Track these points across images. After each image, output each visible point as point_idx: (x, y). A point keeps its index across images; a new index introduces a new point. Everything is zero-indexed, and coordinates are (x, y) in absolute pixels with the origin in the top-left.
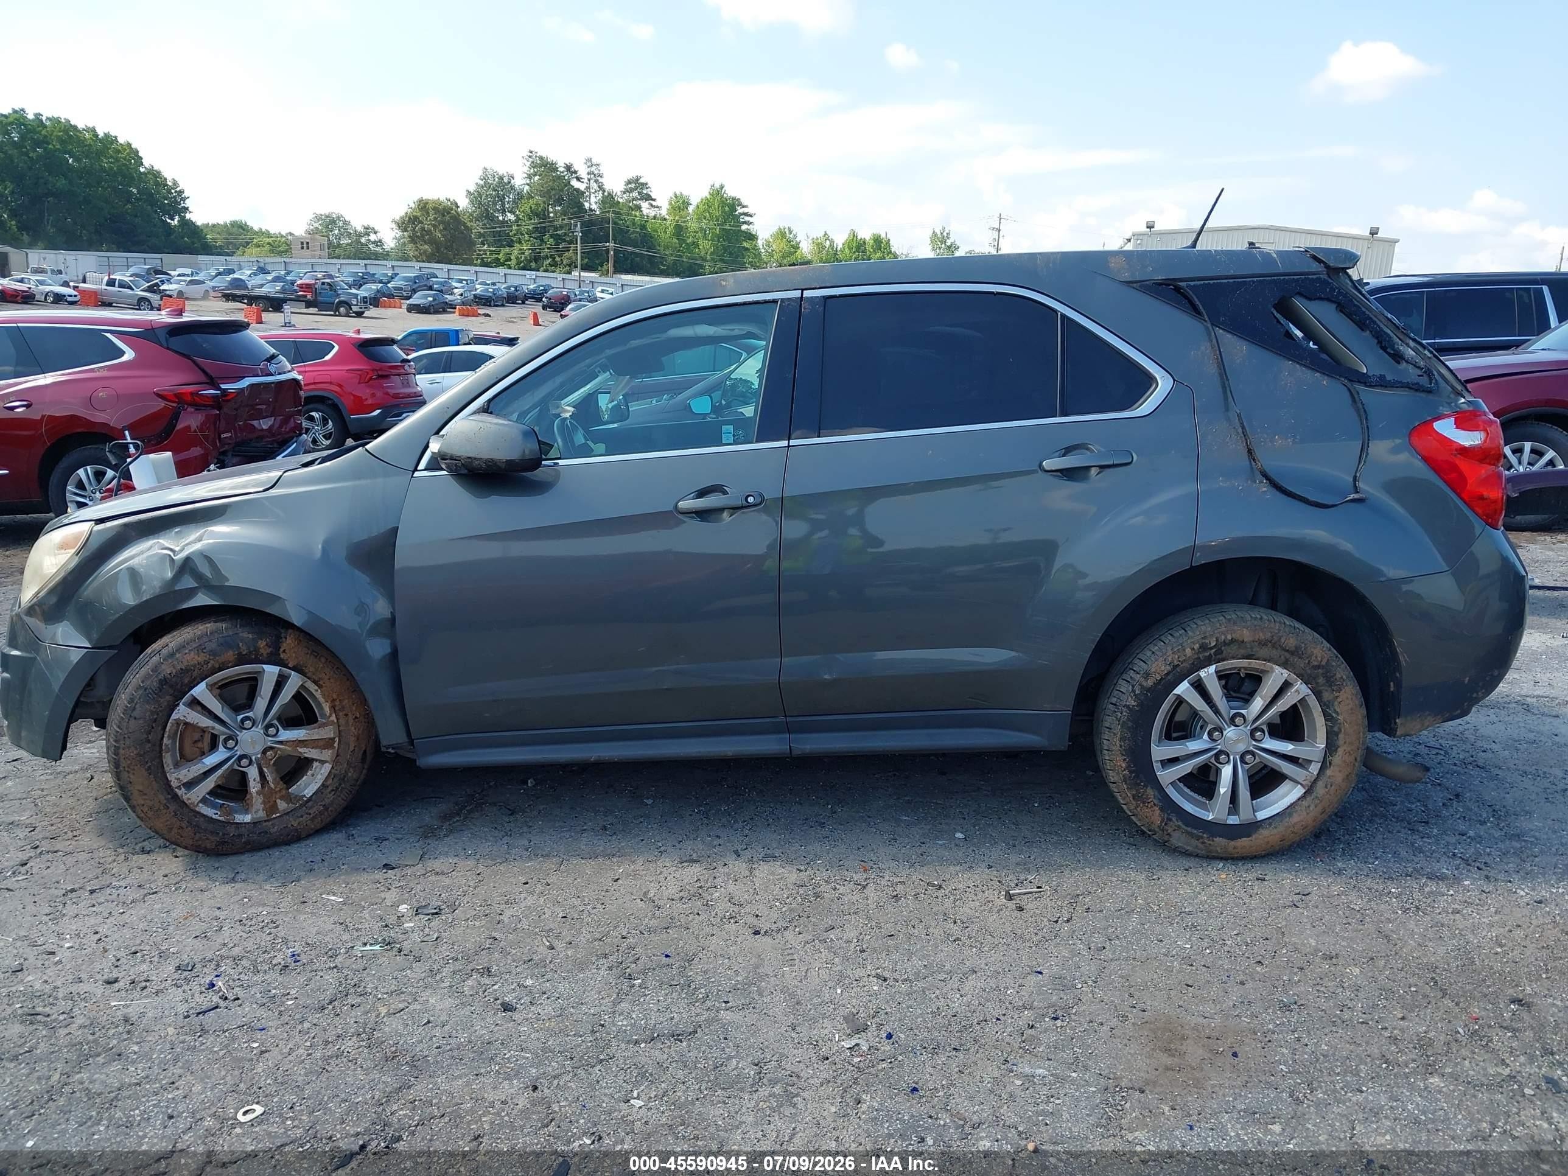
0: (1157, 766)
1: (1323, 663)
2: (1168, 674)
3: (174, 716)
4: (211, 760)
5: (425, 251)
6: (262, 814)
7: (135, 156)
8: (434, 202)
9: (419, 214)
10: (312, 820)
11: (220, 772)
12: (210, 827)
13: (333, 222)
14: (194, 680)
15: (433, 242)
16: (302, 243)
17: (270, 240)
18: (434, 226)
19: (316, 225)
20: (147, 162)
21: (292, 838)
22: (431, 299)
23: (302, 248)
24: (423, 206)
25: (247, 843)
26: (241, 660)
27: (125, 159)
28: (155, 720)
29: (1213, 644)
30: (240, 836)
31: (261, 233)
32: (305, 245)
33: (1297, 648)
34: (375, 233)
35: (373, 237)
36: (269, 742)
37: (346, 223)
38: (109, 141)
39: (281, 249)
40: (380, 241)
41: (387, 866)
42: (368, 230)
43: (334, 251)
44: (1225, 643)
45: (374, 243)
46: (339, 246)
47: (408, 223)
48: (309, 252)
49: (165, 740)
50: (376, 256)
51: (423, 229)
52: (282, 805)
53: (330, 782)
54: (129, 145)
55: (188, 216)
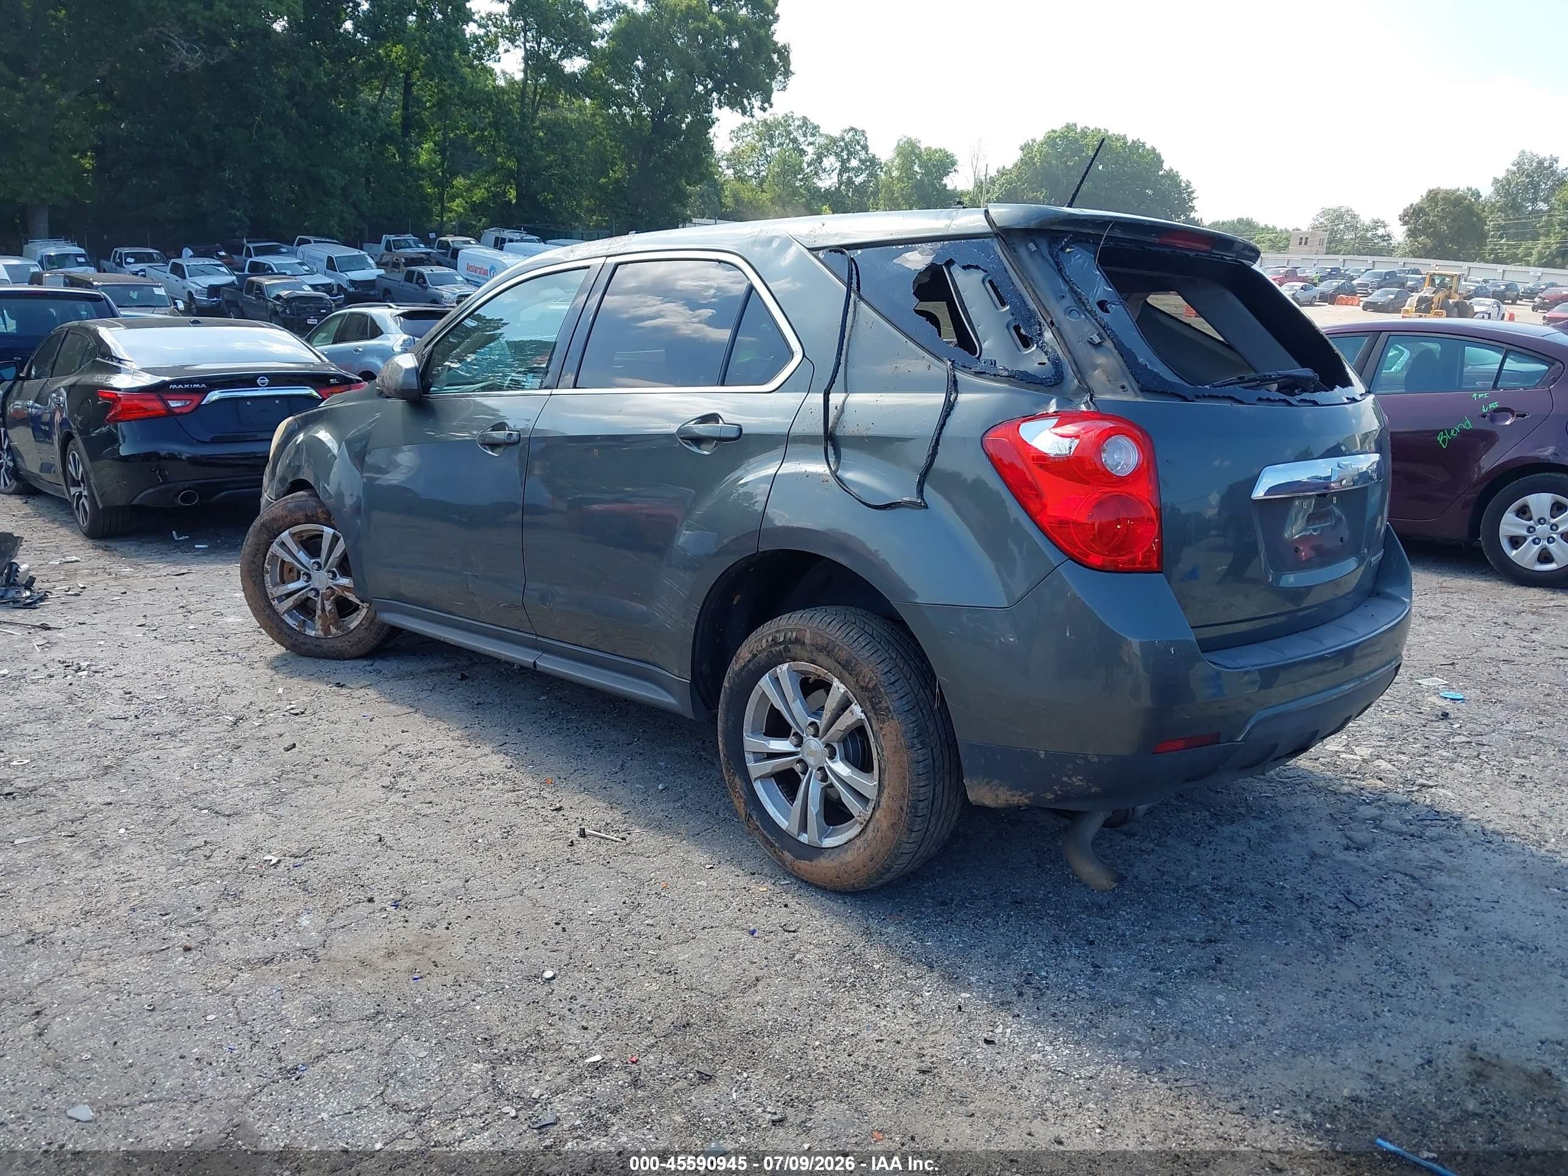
0: (748, 757)
1: (870, 686)
2: (749, 661)
3: (270, 550)
4: (293, 586)
5: (1425, 245)
6: (320, 633)
7: (1157, 160)
8: (1446, 192)
9: (1426, 206)
10: (352, 646)
11: (297, 595)
12: (289, 632)
13: (1340, 217)
14: (281, 527)
15: (1436, 235)
16: (1301, 239)
17: (1271, 236)
18: (1442, 219)
19: (1321, 220)
20: (1166, 166)
21: (338, 656)
22: (1392, 297)
23: (1300, 244)
24: (1433, 197)
25: (308, 650)
26: (309, 520)
27: (1147, 163)
28: (258, 550)
29: (782, 639)
30: (305, 644)
31: (1266, 229)
32: (1304, 240)
33: (848, 662)
34: (1384, 227)
35: (1381, 231)
36: (331, 583)
37: (1354, 217)
38: (1137, 146)
39: (1281, 245)
40: (1389, 235)
41: (338, 685)
42: (1377, 224)
43: (1334, 245)
44: (791, 642)
45: (1380, 237)
46: (1341, 240)
47: (1413, 216)
48: (1306, 248)
49: (266, 565)
50: (1379, 252)
51: (1427, 221)
52: (333, 630)
53: (364, 622)
54: (1154, 150)
55: (1192, 215)
